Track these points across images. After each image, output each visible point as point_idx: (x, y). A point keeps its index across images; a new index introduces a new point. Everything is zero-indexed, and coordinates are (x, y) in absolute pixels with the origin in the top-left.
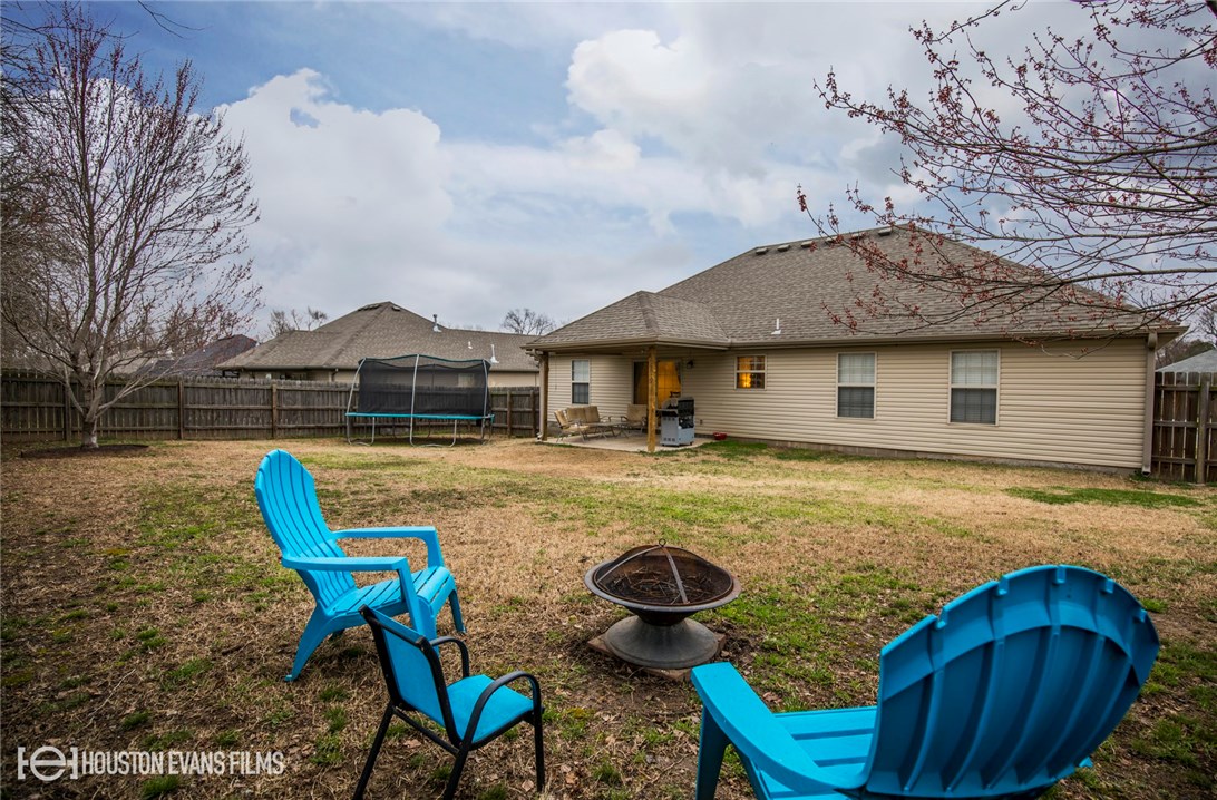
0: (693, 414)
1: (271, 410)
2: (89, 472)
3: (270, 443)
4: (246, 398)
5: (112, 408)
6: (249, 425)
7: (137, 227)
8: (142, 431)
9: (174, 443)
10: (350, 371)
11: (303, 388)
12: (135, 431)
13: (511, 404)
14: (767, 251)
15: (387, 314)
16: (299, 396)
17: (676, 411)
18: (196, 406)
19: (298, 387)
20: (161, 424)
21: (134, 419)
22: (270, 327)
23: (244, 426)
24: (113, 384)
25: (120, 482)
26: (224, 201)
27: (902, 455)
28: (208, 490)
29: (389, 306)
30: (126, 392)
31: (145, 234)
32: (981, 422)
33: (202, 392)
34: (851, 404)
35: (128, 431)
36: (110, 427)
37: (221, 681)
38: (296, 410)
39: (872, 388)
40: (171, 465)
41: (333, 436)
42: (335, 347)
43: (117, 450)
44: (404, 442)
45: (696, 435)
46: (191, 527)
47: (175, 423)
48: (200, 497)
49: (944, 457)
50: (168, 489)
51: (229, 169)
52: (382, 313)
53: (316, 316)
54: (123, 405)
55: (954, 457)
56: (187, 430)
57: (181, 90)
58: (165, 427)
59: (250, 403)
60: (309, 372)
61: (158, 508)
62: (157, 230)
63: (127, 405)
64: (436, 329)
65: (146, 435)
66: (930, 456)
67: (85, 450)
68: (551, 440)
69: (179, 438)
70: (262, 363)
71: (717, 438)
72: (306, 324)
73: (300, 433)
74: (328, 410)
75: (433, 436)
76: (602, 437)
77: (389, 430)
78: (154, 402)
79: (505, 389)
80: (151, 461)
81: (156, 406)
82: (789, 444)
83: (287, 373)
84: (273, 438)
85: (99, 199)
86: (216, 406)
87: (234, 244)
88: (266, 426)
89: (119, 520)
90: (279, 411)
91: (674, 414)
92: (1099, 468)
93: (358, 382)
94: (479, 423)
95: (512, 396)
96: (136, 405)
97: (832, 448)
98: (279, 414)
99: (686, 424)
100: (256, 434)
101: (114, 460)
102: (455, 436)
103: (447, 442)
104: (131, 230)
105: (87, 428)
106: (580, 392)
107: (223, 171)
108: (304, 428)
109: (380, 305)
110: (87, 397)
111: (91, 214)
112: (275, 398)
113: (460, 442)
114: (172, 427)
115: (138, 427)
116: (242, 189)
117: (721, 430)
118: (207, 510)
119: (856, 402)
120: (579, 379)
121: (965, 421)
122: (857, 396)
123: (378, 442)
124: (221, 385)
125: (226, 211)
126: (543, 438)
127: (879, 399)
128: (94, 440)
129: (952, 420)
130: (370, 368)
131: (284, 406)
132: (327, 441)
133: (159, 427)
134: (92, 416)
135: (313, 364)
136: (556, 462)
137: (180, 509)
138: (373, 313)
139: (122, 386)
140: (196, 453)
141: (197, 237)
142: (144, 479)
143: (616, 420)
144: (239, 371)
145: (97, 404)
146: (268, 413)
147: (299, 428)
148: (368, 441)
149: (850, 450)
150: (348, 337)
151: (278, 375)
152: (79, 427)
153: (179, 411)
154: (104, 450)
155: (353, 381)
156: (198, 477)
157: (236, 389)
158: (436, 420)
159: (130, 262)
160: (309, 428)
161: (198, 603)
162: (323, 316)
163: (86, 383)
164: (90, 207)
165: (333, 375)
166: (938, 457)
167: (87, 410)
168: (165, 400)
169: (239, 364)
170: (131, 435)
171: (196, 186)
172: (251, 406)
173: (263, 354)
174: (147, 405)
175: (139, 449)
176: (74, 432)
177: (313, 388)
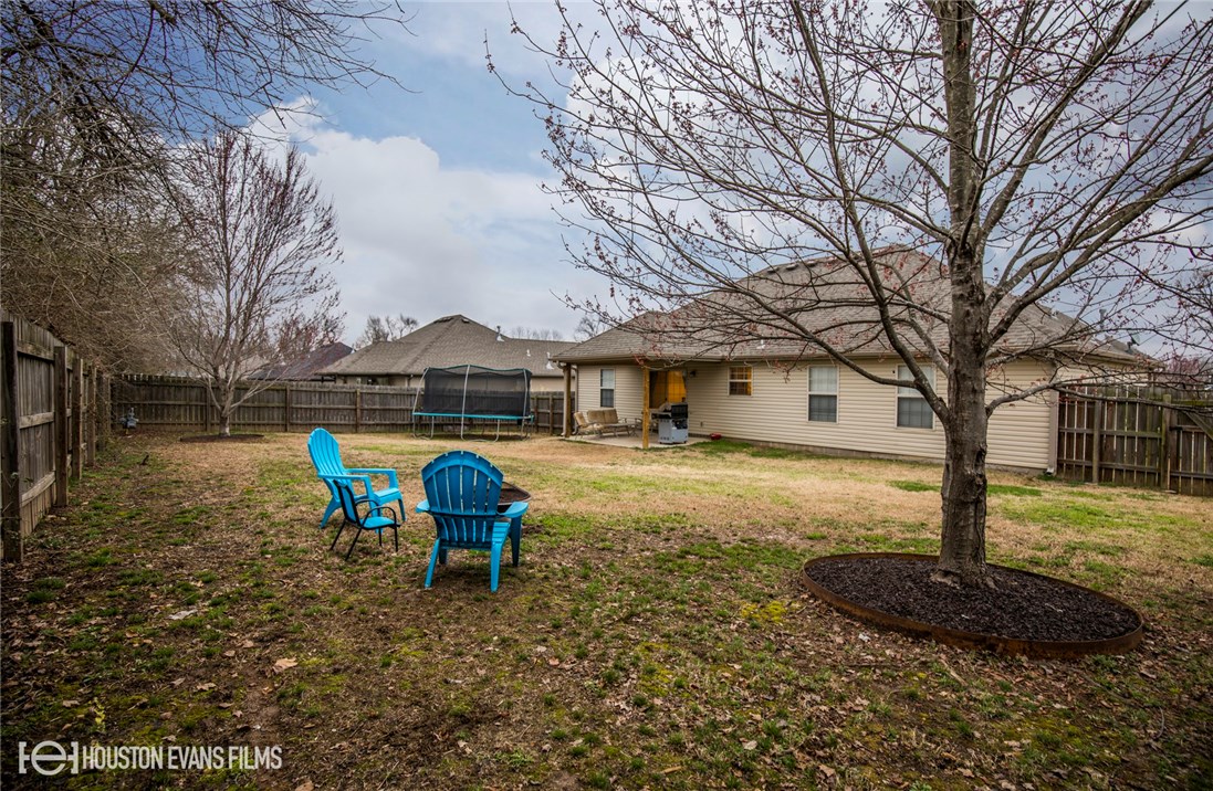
0: (687, 417)
1: (356, 410)
2: (226, 451)
3: (354, 436)
4: (336, 400)
5: (239, 407)
6: (339, 422)
7: (259, 272)
8: (259, 425)
9: (282, 434)
10: (418, 376)
11: (381, 392)
12: (254, 425)
13: (553, 407)
14: (778, 269)
15: (458, 326)
16: (377, 398)
17: (670, 414)
18: (299, 406)
19: (377, 391)
20: (273, 419)
21: (254, 415)
22: (367, 332)
23: (334, 422)
24: (241, 388)
25: (246, 457)
26: (320, 248)
27: (860, 455)
28: (300, 463)
29: (460, 319)
30: (249, 394)
31: (264, 277)
32: (922, 427)
33: (303, 395)
34: (820, 410)
35: (249, 425)
36: (237, 421)
37: (292, 527)
38: (375, 410)
39: (835, 397)
40: (279, 449)
41: (405, 431)
42: (413, 356)
43: (243, 438)
44: (457, 437)
45: (690, 435)
46: (288, 480)
47: (283, 419)
48: (295, 467)
49: (893, 458)
50: (276, 462)
51: (323, 223)
52: (454, 326)
53: (408, 322)
54: (246, 405)
55: (900, 458)
56: (292, 424)
57: (290, 168)
58: (276, 422)
59: (340, 403)
60: (390, 378)
61: (269, 471)
62: (273, 274)
63: (249, 404)
64: (499, 339)
65: (262, 428)
66: (881, 456)
67: (221, 437)
68: (572, 438)
69: (286, 431)
70: (353, 370)
71: (713, 438)
72: (397, 331)
73: (378, 428)
74: (400, 410)
75: (486, 433)
76: (615, 436)
77: (450, 427)
78: (268, 402)
79: (548, 393)
80: (266, 446)
81: (270, 405)
82: (771, 445)
83: (373, 378)
84: (356, 432)
85: (234, 253)
86: (313, 406)
87: (326, 282)
88: (352, 422)
89: (248, 476)
90: (362, 410)
91: (667, 417)
92: (1015, 469)
93: (423, 386)
94: (520, 422)
95: (553, 399)
96: (256, 404)
97: (804, 448)
98: (362, 413)
99: (681, 425)
100: (344, 429)
101: (241, 445)
102: (498, 433)
103: (492, 438)
104: (255, 273)
105: (223, 421)
106: (607, 396)
107: (319, 226)
108: (381, 425)
109: (452, 318)
110: (223, 398)
111: (229, 263)
112: (358, 399)
113: (502, 438)
114: (280, 422)
115: (256, 422)
116: (332, 239)
117: (717, 432)
118: (297, 473)
119: (822, 408)
120: (607, 386)
121: (909, 426)
122: (824, 403)
123: (436, 437)
124: (318, 389)
125: (321, 258)
126: (566, 436)
127: (840, 406)
128: (227, 430)
129: (899, 425)
130: (432, 375)
131: (366, 407)
132: (398, 435)
133: (271, 422)
134: (227, 412)
135: (393, 370)
136: (565, 454)
137: (282, 472)
138: (445, 325)
139: (247, 389)
140: (297, 441)
141: (300, 278)
142: (261, 456)
143: (631, 421)
144: (335, 377)
145: (229, 404)
146: (353, 412)
147: (377, 425)
148: (429, 436)
149: (818, 450)
150: (423, 347)
151: (366, 379)
152: (216, 421)
153: (286, 408)
154: (234, 438)
155: (419, 385)
156: (297, 456)
157: (329, 392)
158: (488, 420)
159: (254, 298)
160: (385, 425)
161: (286, 507)
162: (414, 322)
163: (222, 388)
164: (227, 259)
165: (409, 380)
166: (887, 457)
167: (223, 408)
168: (276, 401)
169: (334, 371)
170: (251, 428)
171: (299, 238)
172: (340, 406)
173: (353, 362)
174: (262, 404)
175: (257, 437)
176: (212, 425)
177: (389, 392)
